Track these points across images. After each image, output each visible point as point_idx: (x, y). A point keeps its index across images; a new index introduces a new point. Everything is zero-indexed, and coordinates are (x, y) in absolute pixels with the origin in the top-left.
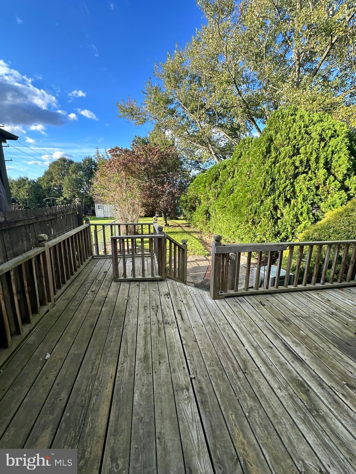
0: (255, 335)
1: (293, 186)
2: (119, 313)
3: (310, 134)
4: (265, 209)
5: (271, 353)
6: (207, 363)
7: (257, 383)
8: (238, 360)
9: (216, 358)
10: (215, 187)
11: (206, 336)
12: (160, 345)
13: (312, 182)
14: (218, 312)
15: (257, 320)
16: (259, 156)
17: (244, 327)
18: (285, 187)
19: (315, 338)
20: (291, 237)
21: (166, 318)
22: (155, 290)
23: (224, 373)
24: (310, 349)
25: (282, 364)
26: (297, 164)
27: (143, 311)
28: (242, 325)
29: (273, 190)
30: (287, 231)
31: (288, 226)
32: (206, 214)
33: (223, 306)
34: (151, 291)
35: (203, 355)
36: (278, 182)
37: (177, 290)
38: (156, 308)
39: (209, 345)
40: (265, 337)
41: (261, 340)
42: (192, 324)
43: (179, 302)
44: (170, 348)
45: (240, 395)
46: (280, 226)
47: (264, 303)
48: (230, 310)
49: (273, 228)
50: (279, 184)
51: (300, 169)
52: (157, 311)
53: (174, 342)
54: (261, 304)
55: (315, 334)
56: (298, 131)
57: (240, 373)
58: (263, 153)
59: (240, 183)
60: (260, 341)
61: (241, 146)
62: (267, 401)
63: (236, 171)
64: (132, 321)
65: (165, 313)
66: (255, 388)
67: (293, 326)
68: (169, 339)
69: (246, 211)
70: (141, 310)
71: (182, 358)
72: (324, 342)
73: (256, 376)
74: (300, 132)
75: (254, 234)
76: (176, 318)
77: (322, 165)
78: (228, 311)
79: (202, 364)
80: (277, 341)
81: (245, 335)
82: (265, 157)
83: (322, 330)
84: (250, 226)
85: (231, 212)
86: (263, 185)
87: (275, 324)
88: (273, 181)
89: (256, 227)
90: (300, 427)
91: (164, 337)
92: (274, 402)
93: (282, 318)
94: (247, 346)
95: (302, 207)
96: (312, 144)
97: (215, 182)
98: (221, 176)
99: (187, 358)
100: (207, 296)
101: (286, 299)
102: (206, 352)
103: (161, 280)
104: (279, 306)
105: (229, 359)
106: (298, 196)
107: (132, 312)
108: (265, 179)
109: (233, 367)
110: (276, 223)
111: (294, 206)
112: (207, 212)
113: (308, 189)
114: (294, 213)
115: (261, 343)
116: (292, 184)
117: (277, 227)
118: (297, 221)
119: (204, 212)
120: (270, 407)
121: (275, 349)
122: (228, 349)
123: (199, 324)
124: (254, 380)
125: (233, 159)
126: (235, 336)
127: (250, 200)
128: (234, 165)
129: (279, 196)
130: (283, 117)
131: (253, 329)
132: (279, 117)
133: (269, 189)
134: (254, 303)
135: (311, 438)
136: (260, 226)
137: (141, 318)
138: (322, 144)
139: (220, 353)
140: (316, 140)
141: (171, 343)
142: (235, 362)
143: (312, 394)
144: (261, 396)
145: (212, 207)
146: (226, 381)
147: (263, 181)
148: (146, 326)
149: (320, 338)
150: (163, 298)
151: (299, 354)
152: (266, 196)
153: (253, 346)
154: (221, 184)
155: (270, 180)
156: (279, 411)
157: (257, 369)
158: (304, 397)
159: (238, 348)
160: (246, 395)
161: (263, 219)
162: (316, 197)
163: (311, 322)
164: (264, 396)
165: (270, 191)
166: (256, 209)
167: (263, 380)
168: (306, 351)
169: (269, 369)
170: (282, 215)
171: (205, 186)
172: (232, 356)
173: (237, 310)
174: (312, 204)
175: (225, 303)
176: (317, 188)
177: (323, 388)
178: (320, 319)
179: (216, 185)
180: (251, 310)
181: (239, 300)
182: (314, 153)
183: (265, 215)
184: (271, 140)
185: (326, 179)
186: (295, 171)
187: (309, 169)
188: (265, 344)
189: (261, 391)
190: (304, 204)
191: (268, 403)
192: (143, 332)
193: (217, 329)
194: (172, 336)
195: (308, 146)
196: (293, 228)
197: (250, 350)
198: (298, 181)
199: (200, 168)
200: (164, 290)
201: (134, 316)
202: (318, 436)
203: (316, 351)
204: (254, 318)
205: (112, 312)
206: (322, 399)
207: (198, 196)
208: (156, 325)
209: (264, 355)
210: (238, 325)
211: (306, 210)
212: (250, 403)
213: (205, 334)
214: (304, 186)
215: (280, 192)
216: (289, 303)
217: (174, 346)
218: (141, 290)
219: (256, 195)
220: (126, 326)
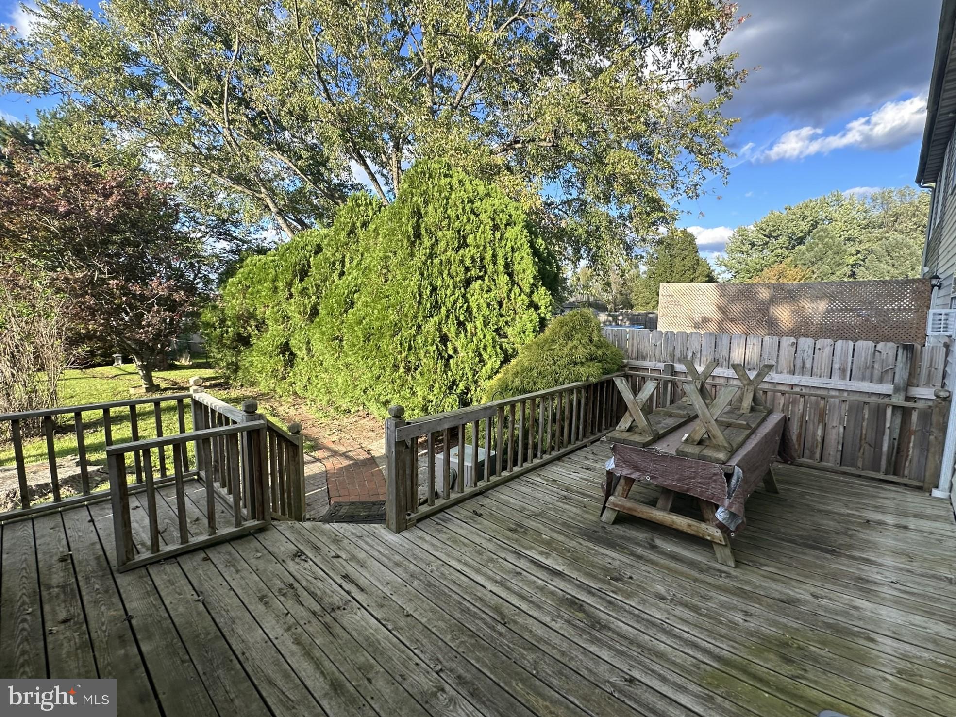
0: (491, 565)
1: (466, 301)
2: (203, 636)
3: (477, 215)
4: (426, 341)
5: (523, 580)
6: (448, 638)
7: (526, 628)
8: (486, 611)
9: (456, 625)
10: (304, 292)
11: (421, 599)
12: (349, 652)
13: (492, 294)
14: (418, 551)
15: (483, 541)
16: (401, 241)
17: (470, 560)
18: (455, 303)
19: (561, 538)
20: (473, 388)
21: (327, 600)
22: (259, 555)
23: (478, 639)
24: (561, 554)
25: (542, 589)
26: (468, 263)
27: (261, 607)
28: (467, 559)
29: (436, 306)
30: (467, 378)
31: (467, 370)
32: (283, 353)
33: (420, 538)
34: (253, 562)
35: (434, 630)
36: (443, 292)
37: (313, 539)
38: (291, 589)
39: (433, 611)
40: (506, 563)
41: (502, 569)
42: (385, 590)
43: (334, 560)
44: (372, 646)
45: (515, 655)
46: (454, 370)
47: (479, 512)
48: (435, 541)
49: (445, 376)
50: (444, 296)
51: (473, 272)
52: (297, 596)
53: (371, 634)
54: (476, 514)
55: (559, 533)
56: (460, 206)
57: (499, 627)
58: (408, 236)
59: (369, 289)
60: (501, 571)
61: (352, 210)
62: (547, 643)
63: (347, 260)
64: (252, 637)
65: (319, 593)
66: (527, 636)
67: (531, 532)
68: (359, 634)
69: (391, 347)
70: (258, 609)
71: (403, 652)
72: (572, 539)
73: (520, 620)
74: (463, 209)
75: (412, 389)
76: (348, 593)
77: (501, 268)
78: (433, 545)
79: (440, 643)
80: (522, 561)
81: (478, 571)
82: (413, 244)
83: (564, 524)
84: (403, 375)
85: (359, 349)
86: (417, 295)
87: (508, 539)
88: (434, 289)
89: (413, 378)
90: (591, 649)
91: (345, 635)
92: (555, 639)
93: (513, 527)
94: (490, 586)
95: (485, 336)
96: (483, 233)
97: (302, 280)
98: (314, 269)
99: (412, 648)
100: (383, 531)
101: (504, 495)
102: (436, 623)
103: (262, 530)
104: (501, 509)
105: (475, 615)
106: (475, 318)
107: (237, 621)
108: (420, 286)
109: (485, 624)
110: (447, 365)
111: (472, 334)
112: (286, 348)
113: (488, 305)
114: (474, 347)
115: (505, 573)
116: (464, 296)
117: (450, 374)
118: (480, 361)
119: (277, 347)
120: (554, 648)
121: (524, 573)
122: (465, 603)
123: (397, 585)
124: (521, 626)
125: (337, 233)
126: (466, 579)
127: (396, 324)
128: (342, 246)
129: (447, 317)
130: (430, 176)
131: (485, 558)
132: (425, 175)
133: (428, 306)
134: (466, 517)
135: (605, 654)
136: (422, 374)
137: (270, 623)
138: (498, 235)
139: (457, 615)
140: (488, 227)
141: (367, 639)
142: (484, 616)
143: (587, 607)
144: (538, 642)
145: (297, 336)
146: (487, 649)
147: (416, 290)
148: (294, 634)
149: (567, 536)
150: (292, 566)
151: (555, 567)
152: (425, 317)
153: (496, 582)
154: (317, 286)
155: (430, 288)
156: (565, 646)
157: (517, 610)
158: (580, 615)
159: (479, 594)
160: (521, 650)
161: (425, 360)
162: (501, 319)
163: (547, 518)
164: (541, 639)
165: (431, 308)
166: (410, 341)
167: (531, 621)
168: (560, 560)
169: (531, 602)
170: (455, 351)
171: (276, 288)
172: (475, 610)
173: (446, 536)
174: (497, 330)
175: (421, 533)
176: (500, 304)
177: (593, 595)
178: (555, 510)
179: (304, 289)
180: (466, 529)
181: (440, 519)
182: (489, 248)
183: (427, 352)
184: (418, 214)
185: (510, 291)
186: (466, 274)
187: (486, 273)
188: (509, 572)
189: (535, 635)
190: (486, 331)
191: (550, 645)
192: (294, 648)
193: (432, 580)
194: (362, 626)
195: (478, 234)
196: (475, 373)
197: (495, 589)
198: (472, 292)
199: (231, 235)
200: (282, 549)
201: (246, 626)
202: (610, 648)
203: (569, 555)
204: (477, 540)
205: (180, 644)
206: (598, 607)
207: (255, 309)
208: (314, 621)
209: (516, 587)
210: (460, 561)
211: (491, 341)
212: (531, 657)
213: (417, 596)
214: (482, 301)
215: (448, 311)
216: (512, 501)
217: (377, 640)
218: (221, 567)
219: (406, 316)
220: (243, 654)
